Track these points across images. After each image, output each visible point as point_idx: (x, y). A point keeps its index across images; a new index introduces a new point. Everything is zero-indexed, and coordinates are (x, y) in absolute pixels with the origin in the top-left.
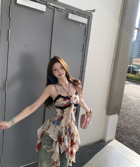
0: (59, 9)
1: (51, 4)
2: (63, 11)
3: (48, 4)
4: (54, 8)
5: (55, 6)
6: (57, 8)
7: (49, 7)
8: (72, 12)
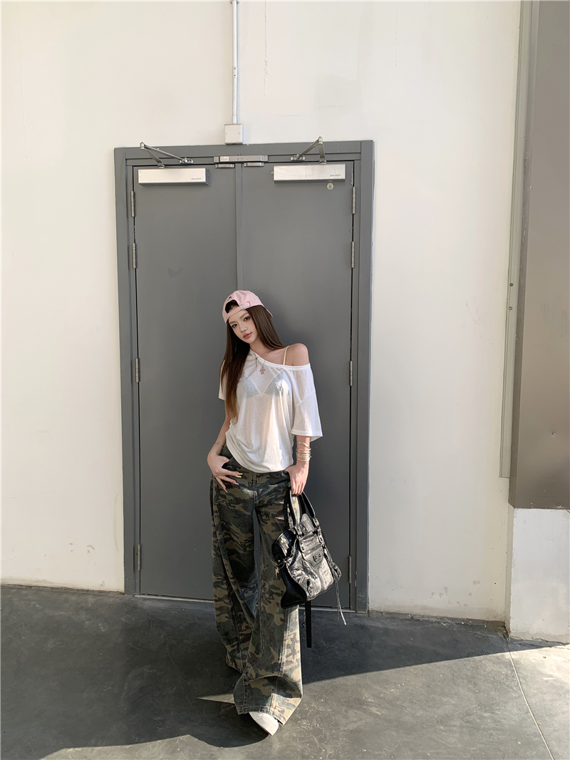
0: (249, 164)
1: (225, 159)
2: (260, 164)
3: (216, 160)
4: (232, 166)
5: (235, 159)
6: (242, 163)
7: (220, 166)
8: (292, 159)
